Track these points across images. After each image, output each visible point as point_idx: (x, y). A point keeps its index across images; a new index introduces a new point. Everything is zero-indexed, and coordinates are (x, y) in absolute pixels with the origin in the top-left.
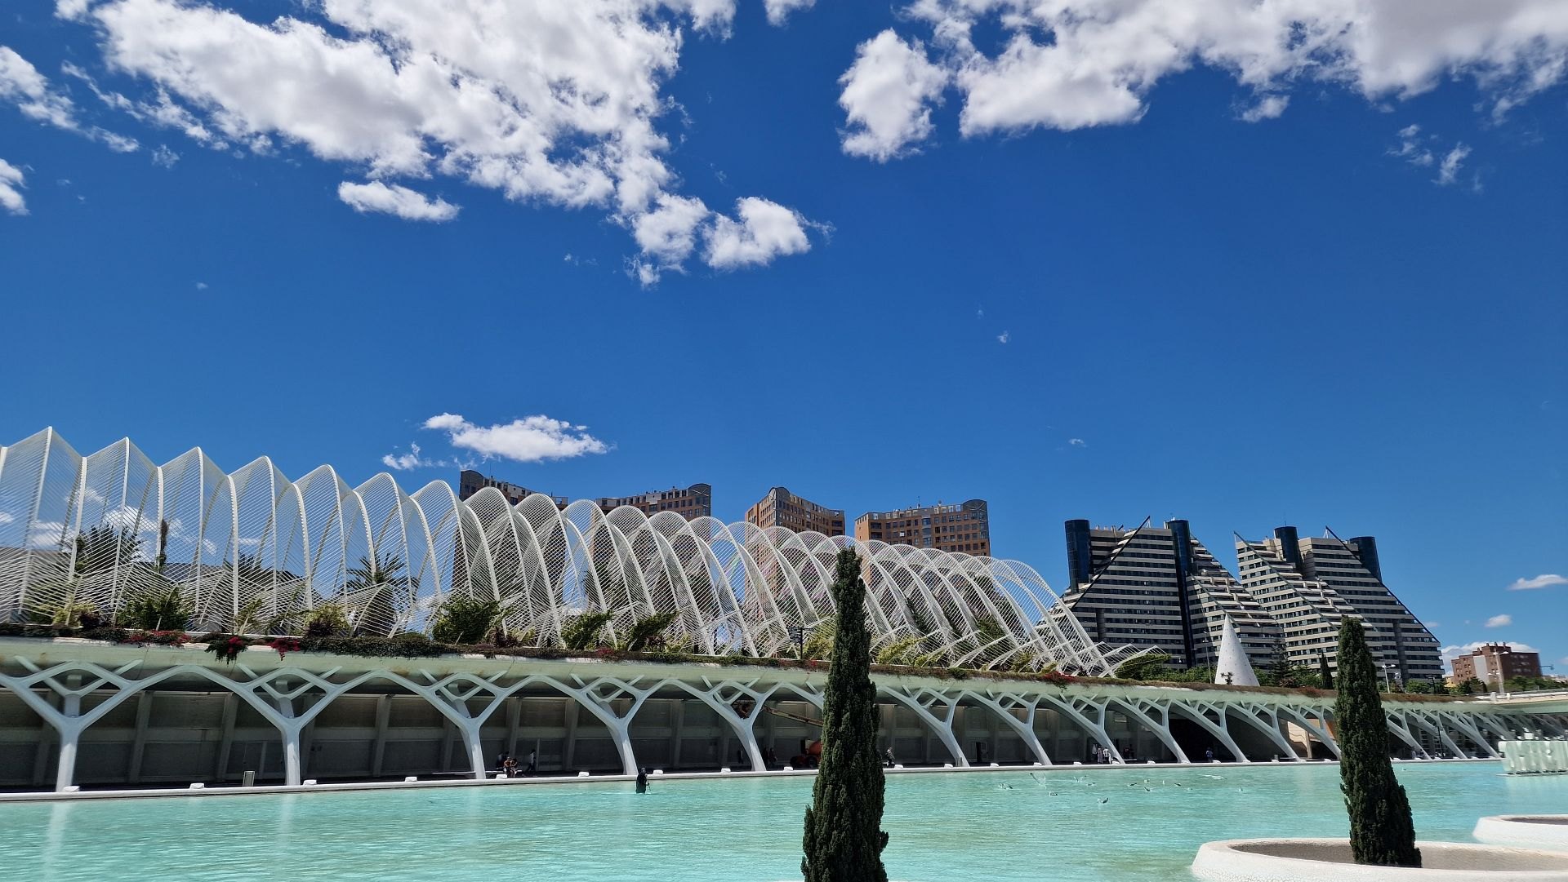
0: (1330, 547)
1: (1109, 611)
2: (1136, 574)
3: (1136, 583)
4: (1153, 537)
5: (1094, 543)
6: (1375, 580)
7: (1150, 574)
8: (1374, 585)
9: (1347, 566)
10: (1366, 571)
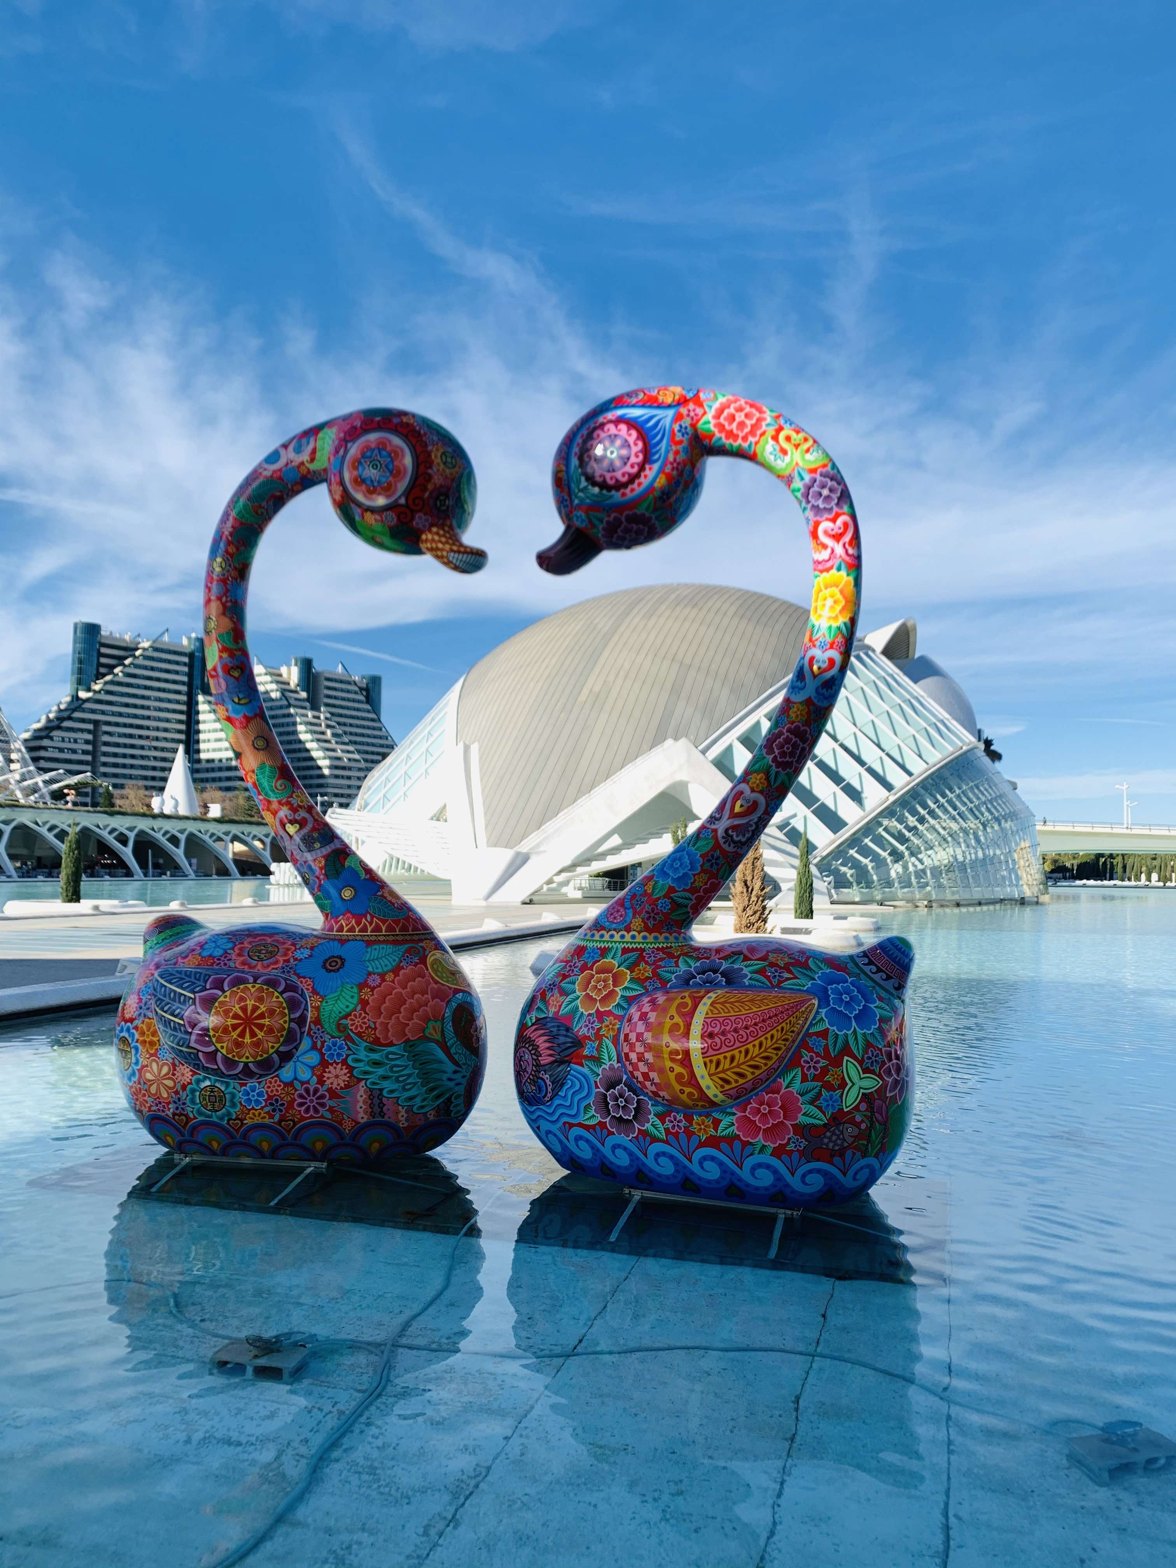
0: (341, 682)
1: (109, 723)
2: (146, 688)
3: (143, 697)
4: (170, 651)
6: (373, 716)
7: (159, 690)
8: (373, 720)
9: (354, 701)
10: (368, 707)
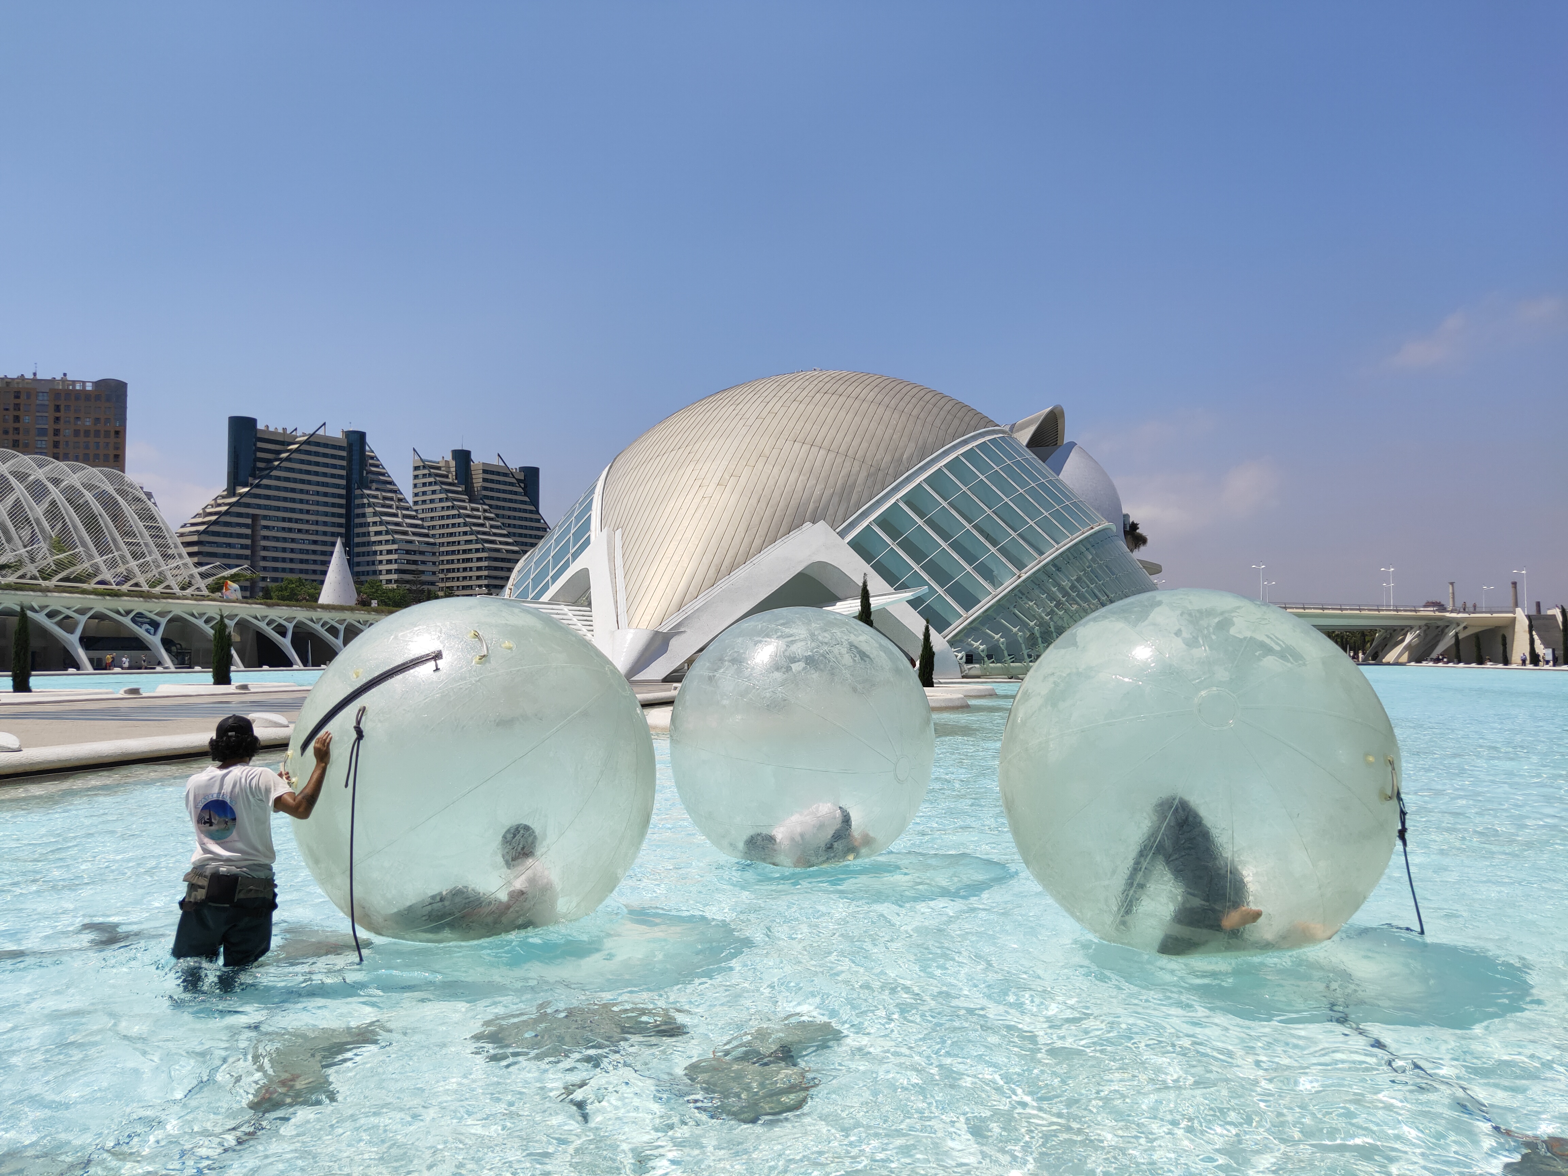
1: (267, 518)
2: (303, 482)
3: (302, 491)
4: (326, 446)
5: (260, 445)
6: (533, 508)
8: (531, 512)
10: (526, 498)
